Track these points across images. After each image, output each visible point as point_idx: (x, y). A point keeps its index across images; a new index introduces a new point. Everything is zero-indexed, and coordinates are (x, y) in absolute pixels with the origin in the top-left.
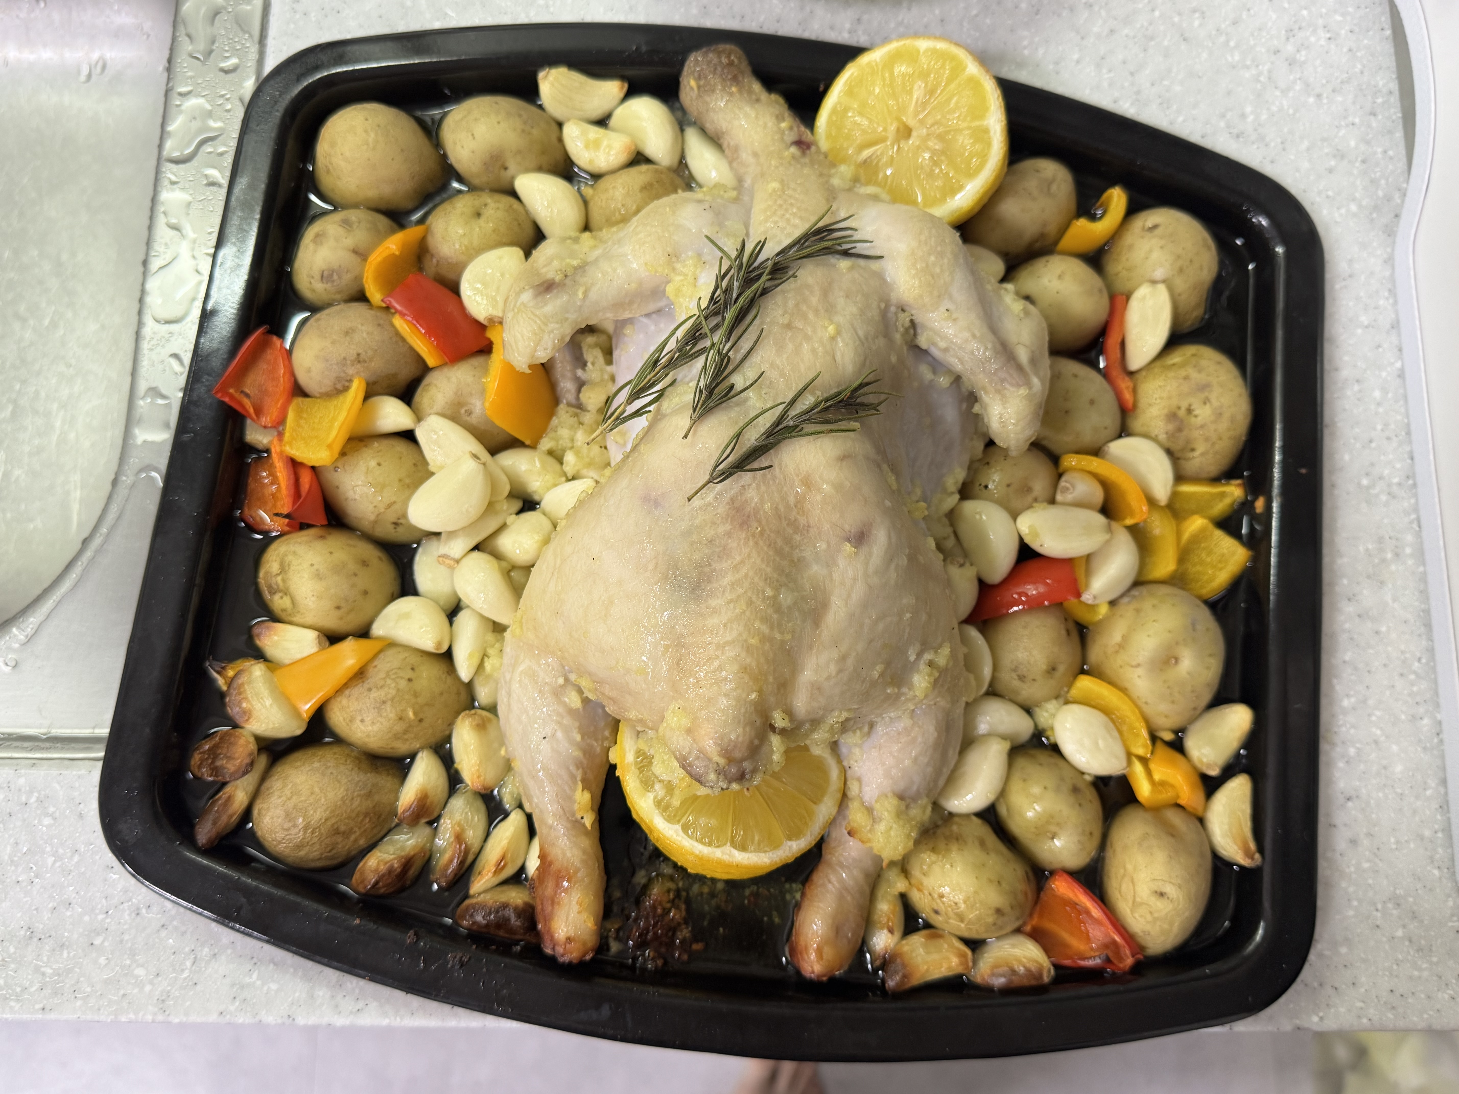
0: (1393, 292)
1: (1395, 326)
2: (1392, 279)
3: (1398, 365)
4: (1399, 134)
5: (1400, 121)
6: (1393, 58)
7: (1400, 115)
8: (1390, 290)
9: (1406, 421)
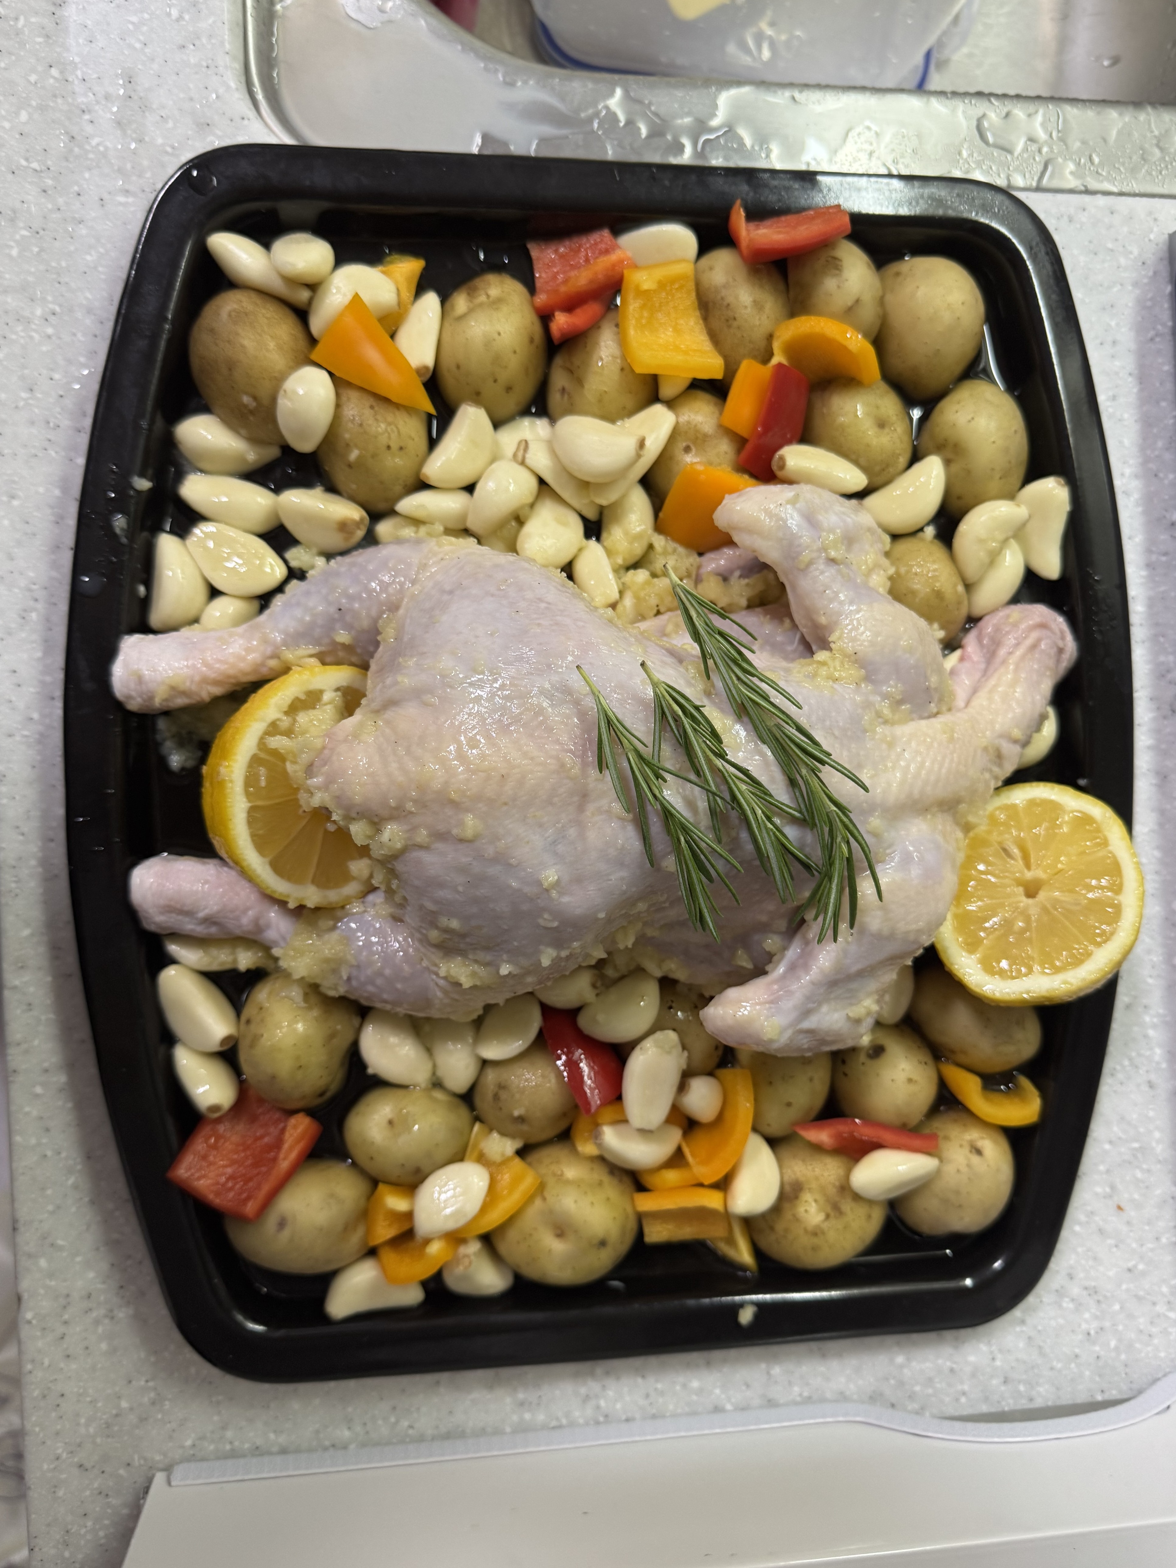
0: (808, 1400)
1: (771, 1403)
2: (823, 1400)
3: (729, 1407)
4: (984, 1408)
5: (999, 1409)
6: (1070, 1402)
7: (1006, 1409)
8: (810, 1398)
9: (668, 1414)
